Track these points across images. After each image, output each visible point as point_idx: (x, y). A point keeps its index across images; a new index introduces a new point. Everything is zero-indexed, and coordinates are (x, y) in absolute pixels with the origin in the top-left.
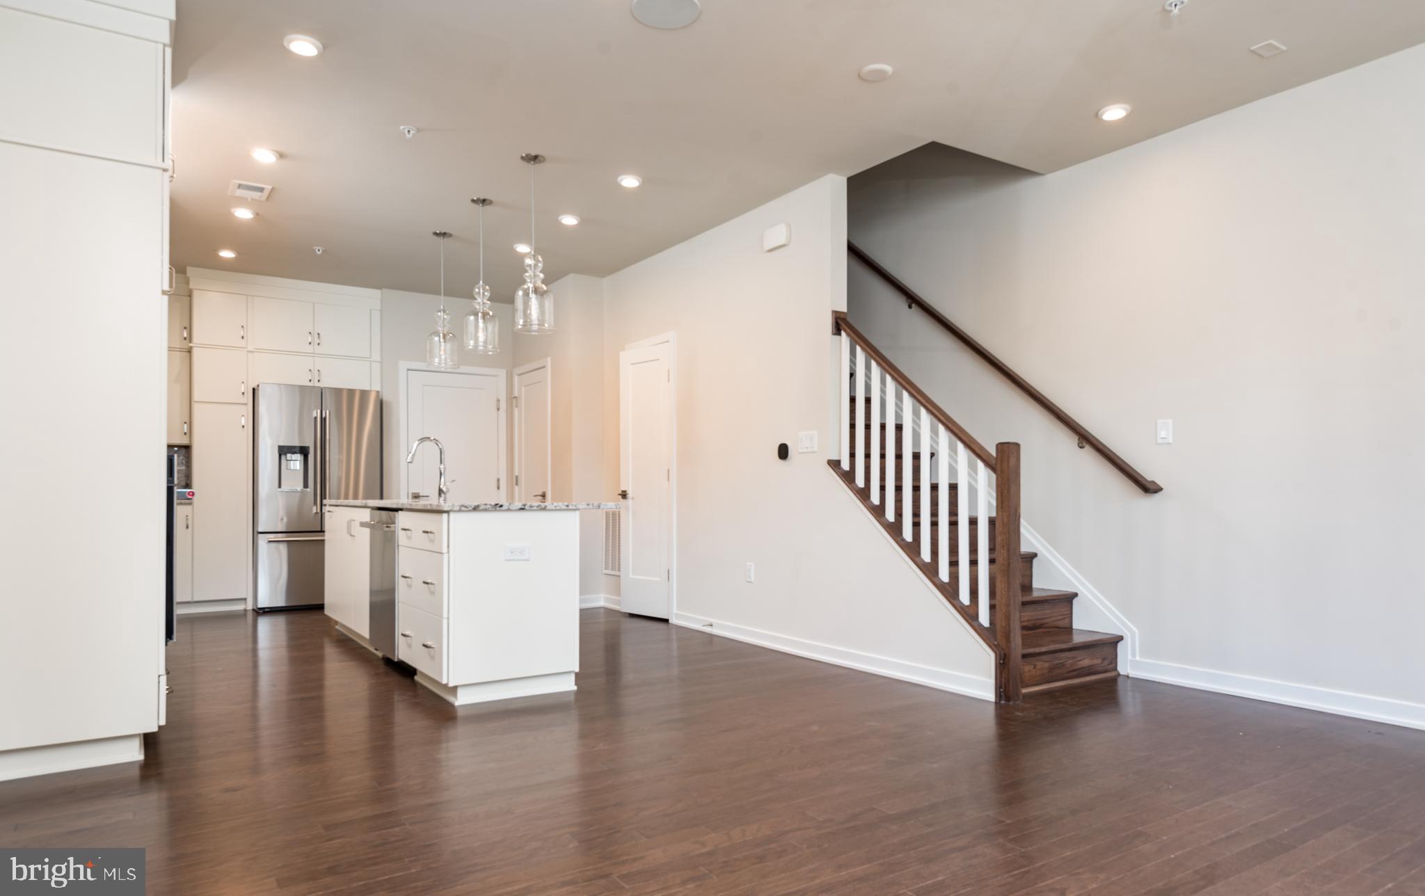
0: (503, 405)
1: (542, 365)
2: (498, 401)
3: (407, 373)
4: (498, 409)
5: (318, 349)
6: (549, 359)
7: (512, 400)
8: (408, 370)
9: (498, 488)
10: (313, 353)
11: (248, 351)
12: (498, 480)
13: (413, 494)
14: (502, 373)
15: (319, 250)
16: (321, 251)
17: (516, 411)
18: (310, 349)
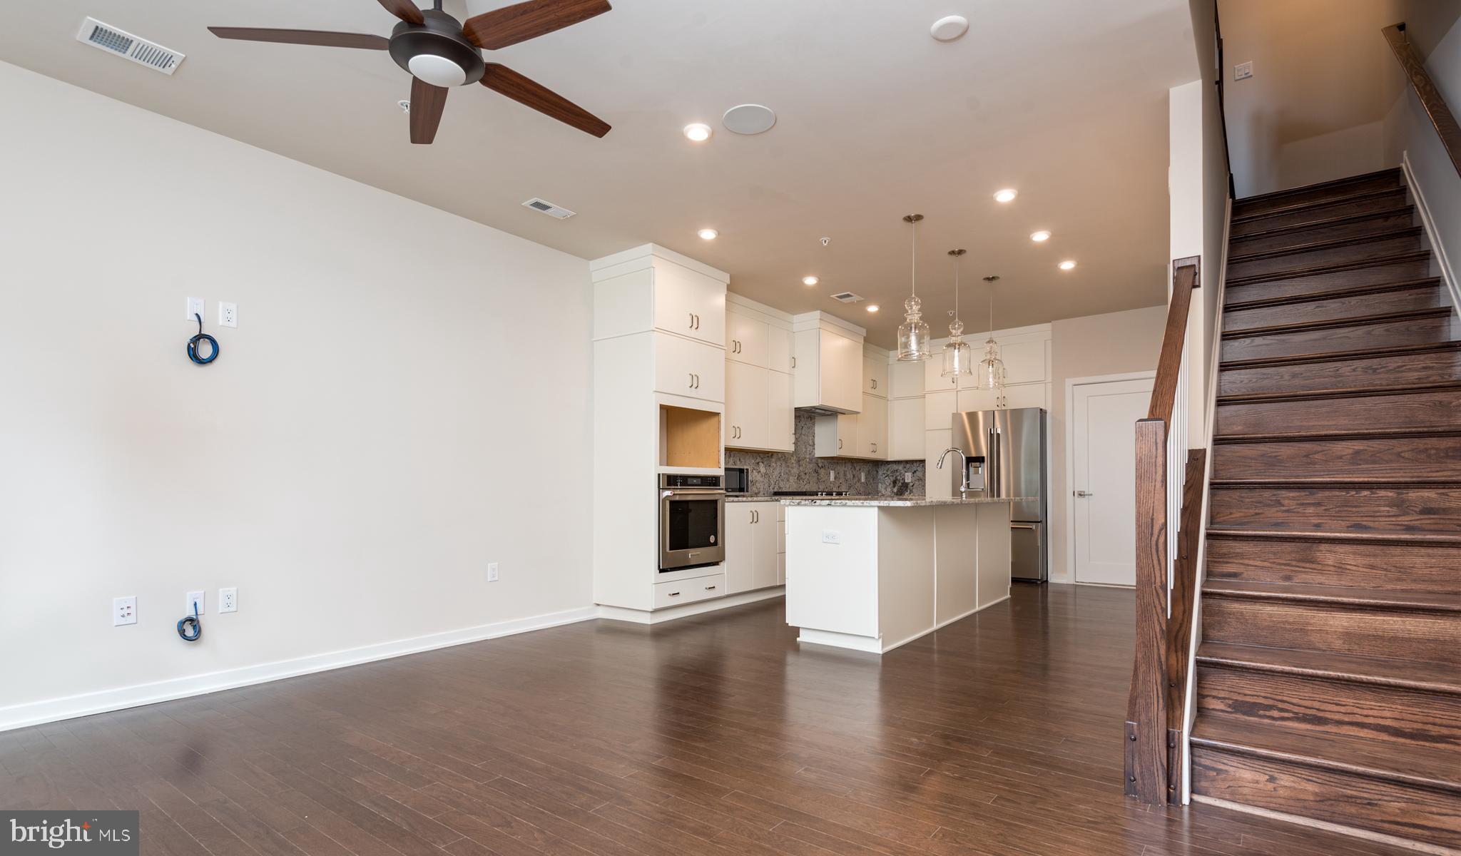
3: (1073, 388)
5: (1004, 381)
8: (1074, 385)
11: (957, 391)
13: (1078, 492)
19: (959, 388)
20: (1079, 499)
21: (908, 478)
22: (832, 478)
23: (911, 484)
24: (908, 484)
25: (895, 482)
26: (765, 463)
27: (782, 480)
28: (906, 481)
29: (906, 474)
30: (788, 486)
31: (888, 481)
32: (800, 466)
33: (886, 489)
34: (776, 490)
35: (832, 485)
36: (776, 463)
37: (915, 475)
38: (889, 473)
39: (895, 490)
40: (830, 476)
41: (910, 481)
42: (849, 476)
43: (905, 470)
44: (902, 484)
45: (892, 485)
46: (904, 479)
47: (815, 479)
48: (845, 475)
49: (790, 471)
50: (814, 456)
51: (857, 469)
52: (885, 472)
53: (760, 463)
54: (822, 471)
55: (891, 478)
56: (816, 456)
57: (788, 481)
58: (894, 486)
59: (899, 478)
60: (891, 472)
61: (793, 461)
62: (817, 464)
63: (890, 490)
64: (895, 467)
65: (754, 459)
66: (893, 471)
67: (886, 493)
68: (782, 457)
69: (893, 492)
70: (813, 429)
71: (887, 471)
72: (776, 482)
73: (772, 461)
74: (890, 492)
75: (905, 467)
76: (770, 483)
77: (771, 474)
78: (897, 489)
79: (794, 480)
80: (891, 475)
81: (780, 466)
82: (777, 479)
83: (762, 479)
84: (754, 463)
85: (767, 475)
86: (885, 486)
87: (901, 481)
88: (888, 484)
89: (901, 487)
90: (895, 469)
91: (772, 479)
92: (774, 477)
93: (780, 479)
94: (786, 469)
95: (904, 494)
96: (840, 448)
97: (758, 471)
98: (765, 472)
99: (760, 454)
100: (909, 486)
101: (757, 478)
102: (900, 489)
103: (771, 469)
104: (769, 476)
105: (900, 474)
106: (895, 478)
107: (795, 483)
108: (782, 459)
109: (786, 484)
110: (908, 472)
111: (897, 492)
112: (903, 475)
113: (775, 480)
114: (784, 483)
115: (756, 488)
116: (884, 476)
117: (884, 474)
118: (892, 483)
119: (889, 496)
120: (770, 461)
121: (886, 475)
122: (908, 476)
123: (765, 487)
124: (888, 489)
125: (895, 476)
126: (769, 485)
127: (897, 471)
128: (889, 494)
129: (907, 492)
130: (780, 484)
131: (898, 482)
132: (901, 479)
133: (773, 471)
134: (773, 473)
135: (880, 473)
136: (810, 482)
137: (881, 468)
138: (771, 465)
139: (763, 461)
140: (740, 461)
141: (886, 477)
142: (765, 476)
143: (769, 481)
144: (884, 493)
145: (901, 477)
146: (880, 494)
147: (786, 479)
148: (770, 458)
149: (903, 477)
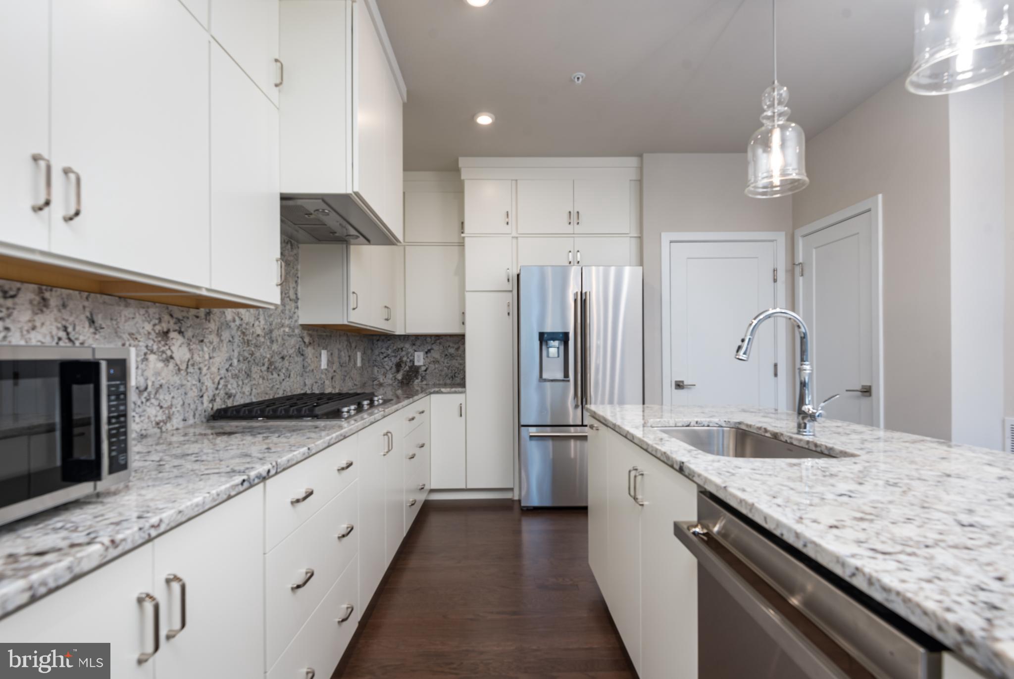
0: (782, 276)
1: (867, 208)
2: (775, 270)
3: (670, 245)
4: (775, 281)
5: (578, 229)
6: (880, 196)
7: (795, 268)
8: (670, 242)
9: (776, 375)
10: (574, 234)
11: (513, 237)
12: (776, 366)
13: (676, 382)
14: (781, 238)
15: (578, 78)
16: (581, 79)
17: (800, 281)
18: (569, 229)
19: (514, 234)
20: (677, 391)
21: (419, 359)
22: (324, 365)
23: (423, 368)
24: (419, 367)
25: (398, 366)
26: (189, 333)
27: (236, 377)
28: (416, 364)
29: (416, 354)
30: (247, 389)
31: (390, 363)
32: (272, 342)
33: (385, 375)
34: (219, 405)
35: (323, 376)
36: (219, 335)
37: (429, 355)
38: (389, 352)
39: (399, 376)
40: (320, 361)
41: (421, 363)
42: (345, 359)
43: (414, 347)
44: (411, 367)
45: (394, 369)
46: (413, 361)
47: (299, 367)
48: (339, 357)
49: (252, 354)
50: (296, 321)
51: (353, 345)
52: (383, 350)
53: (172, 335)
54: (309, 352)
55: (393, 359)
56: (301, 322)
57: (248, 375)
58: (398, 371)
59: (405, 359)
60: (394, 351)
61: (259, 331)
62: (302, 338)
63: (391, 376)
64: (399, 345)
65: (151, 320)
66: (396, 350)
67: (385, 381)
68: (234, 321)
69: (395, 379)
70: (295, 267)
71: (388, 350)
72: (219, 383)
73: (210, 330)
74: (392, 380)
75: (414, 344)
76: (204, 388)
77: (206, 363)
78: (403, 375)
79: (261, 374)
80: (393, 354)
81: (230, 341)
82: (223, 376)
83: (176, 380)
84: (149, 333)
85: (193, 365)
86: (383, 370)
87: (409, 364)
88: (388, 368)
89: (408, 372)
90: (399, 347)
91: (208, 376)
92: (214, 369)
93: (230, 374)
94: (245, 348)
95: (413, 382)
96: (354, 309)
97: (164, 356)
98: (187, 360)
99: (171, 307)
100: (420, 371)
101: (163, 379)
102: (407, 375)
103: (205, 349)
104: (200, 369)
105: (407, 354)
106: (400, 359)
107: (263, 379)
108: (232, 325)
109: (243, 384)
110: (419, 351)
111: (403, 379)
112: (411, 356)
113: (219, 378)
114: (240, 383)
115: (158, 408)
116: (382, 356)
117: (382, 353)
118: (394, 367)
119: (390, 385)
120: (203, 329)
121: (385, 355)
122: (419, 356)
123: (187, 402)
124: (387, 376)
125: (399, 357)
126: (201, 394)
127: (402, 349)
128: (390, 382)
129: (417, 379)
130: (229, 386)
131: (403, 365)
132: (408, 360)
133: (211, 356)
134: (211, 361)
135: (377, 352)
136: (292, 375)
137: (377, 344)
138: (205, 340)
139: (180, 328)
140: (90, 326)
141: (385, 357)
142: (189, 370)
143: (200, 381)
144: (381, 381)
145: (408, 358)
146: (376, 382)
147: (243, 372)
148: (204, 321)
149: (411, 358)
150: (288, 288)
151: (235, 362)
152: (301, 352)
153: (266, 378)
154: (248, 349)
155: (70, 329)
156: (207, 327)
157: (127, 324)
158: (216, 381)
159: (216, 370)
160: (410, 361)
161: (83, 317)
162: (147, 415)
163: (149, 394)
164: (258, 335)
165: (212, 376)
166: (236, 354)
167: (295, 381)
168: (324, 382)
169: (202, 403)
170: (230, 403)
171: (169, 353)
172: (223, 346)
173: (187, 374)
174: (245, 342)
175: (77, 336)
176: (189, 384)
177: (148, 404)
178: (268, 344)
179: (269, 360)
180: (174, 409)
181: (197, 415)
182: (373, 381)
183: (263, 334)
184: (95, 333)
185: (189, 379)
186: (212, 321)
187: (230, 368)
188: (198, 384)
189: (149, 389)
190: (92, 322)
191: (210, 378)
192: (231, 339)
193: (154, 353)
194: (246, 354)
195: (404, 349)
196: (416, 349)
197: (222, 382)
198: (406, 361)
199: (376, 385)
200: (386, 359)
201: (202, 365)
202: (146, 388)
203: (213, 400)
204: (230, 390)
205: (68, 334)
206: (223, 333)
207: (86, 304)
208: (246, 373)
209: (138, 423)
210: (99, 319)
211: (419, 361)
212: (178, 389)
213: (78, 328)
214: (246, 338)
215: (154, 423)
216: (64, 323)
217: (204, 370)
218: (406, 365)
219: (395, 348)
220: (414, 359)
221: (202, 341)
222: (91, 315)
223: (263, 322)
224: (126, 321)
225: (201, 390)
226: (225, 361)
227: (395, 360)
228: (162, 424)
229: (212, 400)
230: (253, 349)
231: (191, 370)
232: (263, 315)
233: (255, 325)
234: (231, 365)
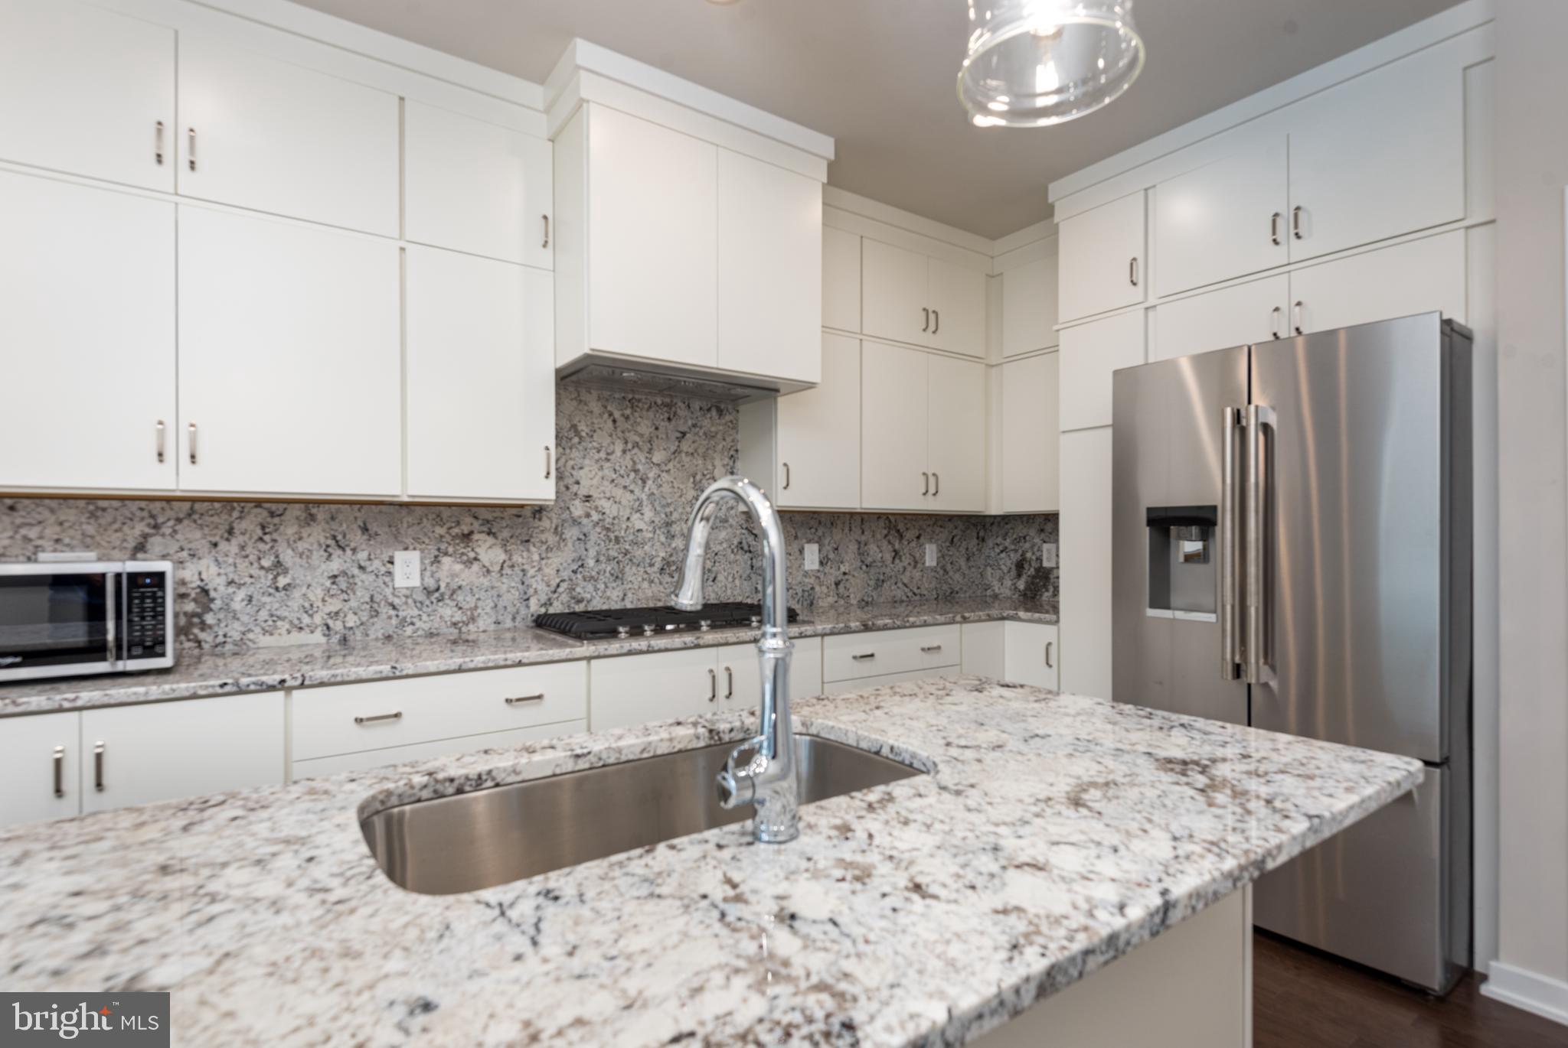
5: (1304, 249)
10: (1294, 262)
11: (1146, 308)
18: (1278, 255)
19: (1151, 301)
21: (1050, 556)
22: (809, 564)
23: (1055, 574)
24: (1049, 570)
25: (1020, 566)
27: (589, 579)
28: (1046, 564)
29: (1045, 546)
30: (614, 594)
31: (1008, 562)
33: (1001, 580)
34: (557, 609)
38: (1007, 543)
39: (1021, 585)
41: (1052, 564)
42: (881, 555)
43: (1043, 536)
44: (1036, 570)
45: (1014, 573)
46: (1039, 559)
48: (862, 553)
49: (626, 553)
52: (999, 540)
53: (477, 536)
55: (1012, 555)
58: (1019, 576)
59: (1029, 555)
60: (1014, 542)
63: (1009, 583)
64: (1021, 530)
65: (444, 524)
66: (1016, 539)
67: (1002, 591)
68: (588, 515)
69: (1016, 588)
70: (729, 439)
71: (1005, 540)
72: (558, 586)
73: (541, 528)
74: (1010, 589)
75: (1042, 530)
76: (531, 591)
77: (535, 564)
78: (1026, 582)
79: (646, 576)
80: (1013, 547)
81: (579, 539)
82: (566, 578)
83: (485, 582)
84: (442, 537)
85: (512, 566)
86: (998, 573)
87: (1035, 564)
88: (1005, 570)
89: (1034, 577)
90: (1021, 535)
91: (539, 578)
92: (549, 571)
93: (579, 576)
94: (610, 547)
95: (1041, 595)
96: (785, 488)
97: (465, 558)
98: (501, 561)
99: (474, 510)
100: (1051, 576)
101: (463, 580)
102: (1033, 583)
103: (533, 549)
104: (523, 570)
105: (1032, 547)
106: (1022, 555)
107: (652, 582)
108: (585, 521)
109: (607, 587)
110: (1050, 542)
111: (1026, 589)
112: (1038, 550)
113: (558, 580)
114: (602, 586)
115: (455, 609)
116: (997, 551)
117: (997, 544)
118: (1013, 567)
119: (1007, 598)
120: (529, 529)
121: (1001, 548)
122: (1049, 551)
123: (501, 604)
124: (1005, 582)
125: (1020, 552)
126: (525, 597)
127: (1024, 538)
128: (1008, 593)
129: (1047, 590)
130: (578, 590)
131: (1026, 566)
132: (1034, 558)
133: (544, 555)
134: (544, 562)
135: (990, 543)
136: (720, 577)
137: (991, 531)
138: (532, 540)
139: (490, 529)
140: (363, 534)
141: (1002, 552)
142: (504, 572)
143: (523, 583)
144: (997, 591)
145: (1033, 553)
146: (989, 592)
147: (607, 574)
148: (531, 520)
149: (1038, 554)
150: (710, 467)
151: (591, 563)
152: (746, 548)
153: (656, 580)
154: (617, 546)
155: (340, 537)
156: (536, 525)
157: (410, 530)
158: (554, 583)
159: (553, 572)
160: (1037, 559)
161: (355, 527)
162: (439, 615)
163: (442, 595)
164: (639, 531)
165: (545, 578)
166: (592, 553)
167: (729, 586)
168: (812, 588)
169: (528, 607)
170: (579, 608)
171: (472, 555)
172: (566, 545)
173: (502, 575)
174: (610, 541)
175: (347, 543)
176: (504, 587)
177: (440, 604)
178: (663, 539)
179: (663, 559)
180: (479, 611)
181: (519, 619)
182: (986, 590)
183: (650, 529)
184: (369, 540)
185: (505, 580)
186: (544, 518)
187: (580, 569)
188: (520, 587)
189: (442, 589)
190: (365, 529)
191: (543, 580)
192: (583, 537)
193: (451, 556)
194: (613, 553)
195: (1027, 538)
196: (1047, 539)
197: (564, 586)
198: (1031, 559)
199: (990, 596)
200: (1003, 555)
201: (525, 567)
202: (438, 589)
203: (549, 603)
204: (579, 593)
205: (337, 542)
206: (565, 531)
207: (358, 514)
208: (612, 575)
209: (425, 622)
210: (373, 527)
211: (1049, 559)
212: (486, 591)
213: (348, 537)
214: (612, 536)
215: (449, 623)
216: (332, 532)
217: (531, 572)
218: (1030, 565)
219: (1015, 536)
220: (1042, 555)
221: (528, 541)
222: (365, 524)
223: (648, 514)
224: (409, 527)
225: (525, 593)
226: (570, 561)
227: (1015, 557)
228: (460, 625)
229: (545, 604)
230: (627, 547)
231: (507, 571)
232: (650, 506)
233: (632, 519)
234: (582, 566)
